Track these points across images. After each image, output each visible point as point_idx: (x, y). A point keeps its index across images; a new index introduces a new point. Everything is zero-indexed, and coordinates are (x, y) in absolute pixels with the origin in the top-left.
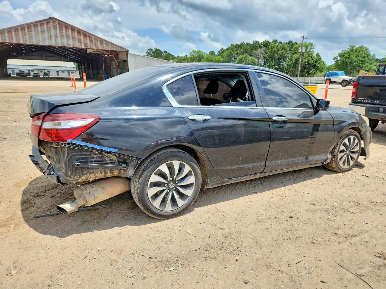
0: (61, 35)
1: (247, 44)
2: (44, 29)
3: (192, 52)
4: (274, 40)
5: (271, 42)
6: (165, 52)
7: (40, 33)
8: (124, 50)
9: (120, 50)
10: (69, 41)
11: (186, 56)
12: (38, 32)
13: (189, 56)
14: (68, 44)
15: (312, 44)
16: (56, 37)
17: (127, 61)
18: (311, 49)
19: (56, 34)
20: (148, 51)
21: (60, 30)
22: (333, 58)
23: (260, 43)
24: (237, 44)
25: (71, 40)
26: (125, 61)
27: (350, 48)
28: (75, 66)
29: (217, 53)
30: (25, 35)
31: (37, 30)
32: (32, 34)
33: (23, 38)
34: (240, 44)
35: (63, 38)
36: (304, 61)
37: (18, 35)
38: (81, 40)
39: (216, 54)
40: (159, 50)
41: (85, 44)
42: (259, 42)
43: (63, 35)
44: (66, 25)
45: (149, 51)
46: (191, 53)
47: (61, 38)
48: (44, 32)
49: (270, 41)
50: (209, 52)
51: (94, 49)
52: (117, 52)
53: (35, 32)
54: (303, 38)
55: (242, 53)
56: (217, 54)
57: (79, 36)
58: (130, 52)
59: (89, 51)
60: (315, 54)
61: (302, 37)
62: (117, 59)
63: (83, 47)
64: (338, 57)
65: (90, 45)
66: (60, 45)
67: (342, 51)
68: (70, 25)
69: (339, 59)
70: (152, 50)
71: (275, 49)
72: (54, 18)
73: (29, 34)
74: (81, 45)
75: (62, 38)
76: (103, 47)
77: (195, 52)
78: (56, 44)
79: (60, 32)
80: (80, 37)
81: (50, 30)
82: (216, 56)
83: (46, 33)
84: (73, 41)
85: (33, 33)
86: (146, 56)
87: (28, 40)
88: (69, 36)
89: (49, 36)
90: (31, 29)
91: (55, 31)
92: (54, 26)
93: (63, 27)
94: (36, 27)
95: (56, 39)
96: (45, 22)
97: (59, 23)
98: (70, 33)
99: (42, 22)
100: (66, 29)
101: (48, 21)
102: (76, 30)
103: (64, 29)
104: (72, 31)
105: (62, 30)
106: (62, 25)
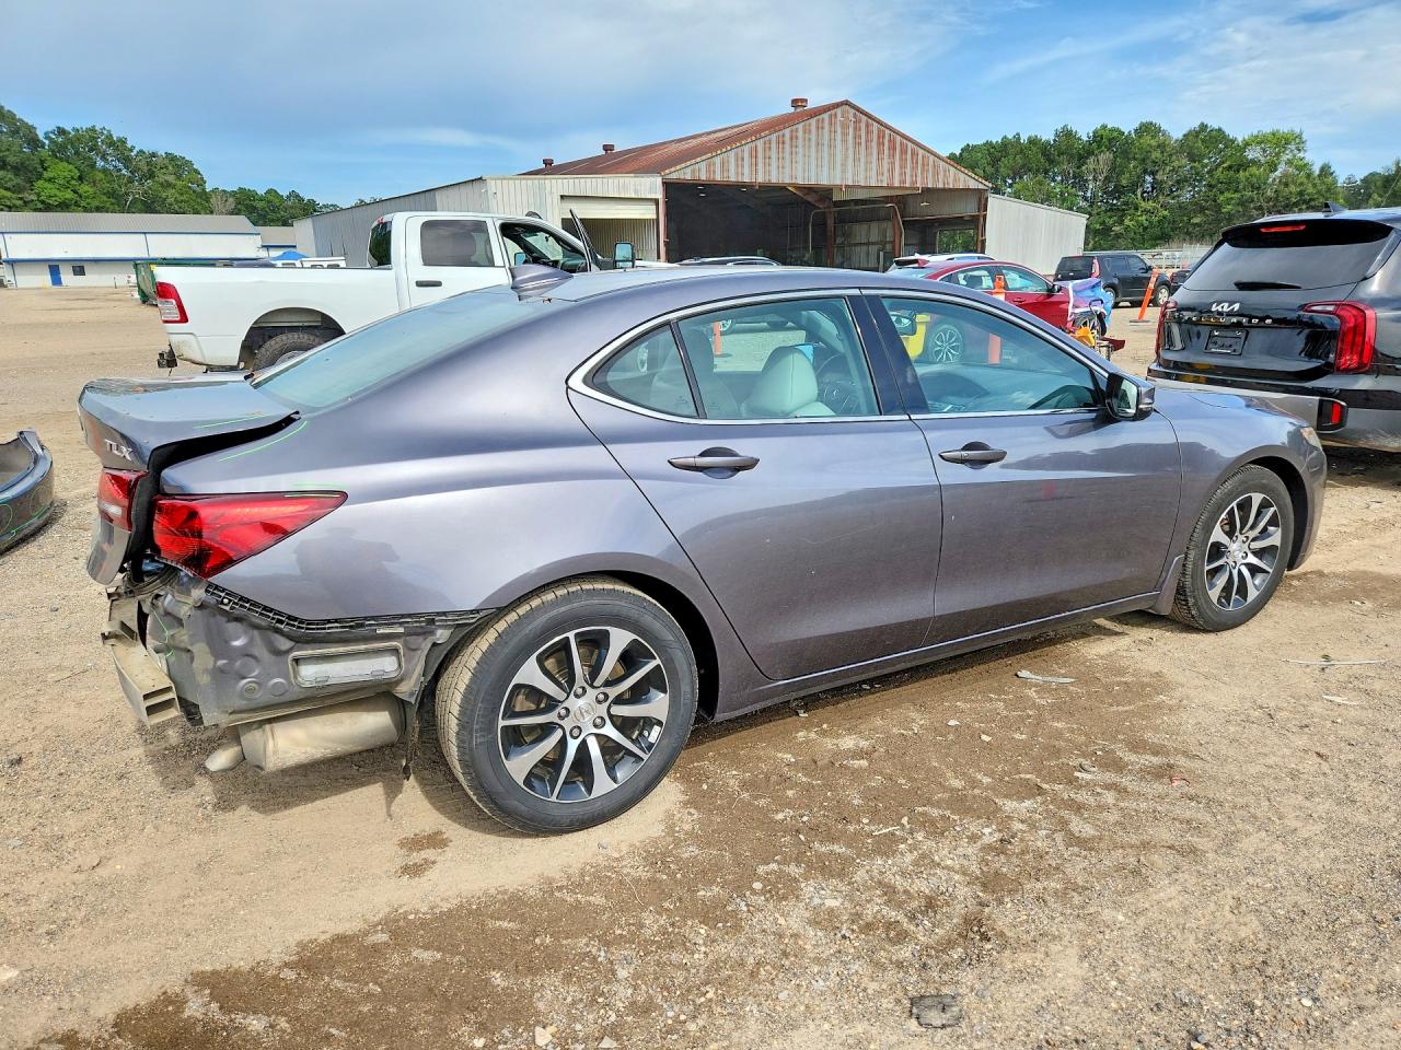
0: (854, 152)
1: (1033, 141)
2: (822, 135)
4: (1142, 124)
5: (1131, 132)
7: (813, 149)
10: (870, 170)
12: (809, 147)
14: (866, 177)
16: (846, 157)
17: (981, 218)
19: (847, 149)
21: (854, 138)
23: (1084, 135)
25: (874, 165)
30: (783, 158)
31: (810, 139)
32: (797, 153)
33: (779, 167)
35: (859, 160)
37: (770, 158)
38: (894, 164)
43: (859, 153)
44: (869, 120)
47: (854, 160)
48: (822, 145)
49: (1123, 130)
53: (804, 146)
57: (892, 152)
60: (1316, 170)
66: (850, 182)
68: (878, 121)
72: (846, 103)
73: (791, 154)
74: (893, 176)
75: (856, 161)
78: (843, 178)
79: (855, 143)
80: (893, 156)
81: (835, 140)
83: (826, 148)
84: (878, 166)
85: (800, 150)
87: (787, 170)
88: (871, 154)
89: (832, 156)
90: (797, 138)
91: (844, 141)
92: (845, 126)
93: (863, 125)
94: (807, 131)
95: (844, 165)
96: (826, 116)
97: (855, 116)
98: (874, 144)
99: (821, 117)
100: (867, 132)
101: (833, 112)
102: (887, 132)
103: (863, 133)
104: (879, 137)
105: (860, 136)
106: (861, 121)
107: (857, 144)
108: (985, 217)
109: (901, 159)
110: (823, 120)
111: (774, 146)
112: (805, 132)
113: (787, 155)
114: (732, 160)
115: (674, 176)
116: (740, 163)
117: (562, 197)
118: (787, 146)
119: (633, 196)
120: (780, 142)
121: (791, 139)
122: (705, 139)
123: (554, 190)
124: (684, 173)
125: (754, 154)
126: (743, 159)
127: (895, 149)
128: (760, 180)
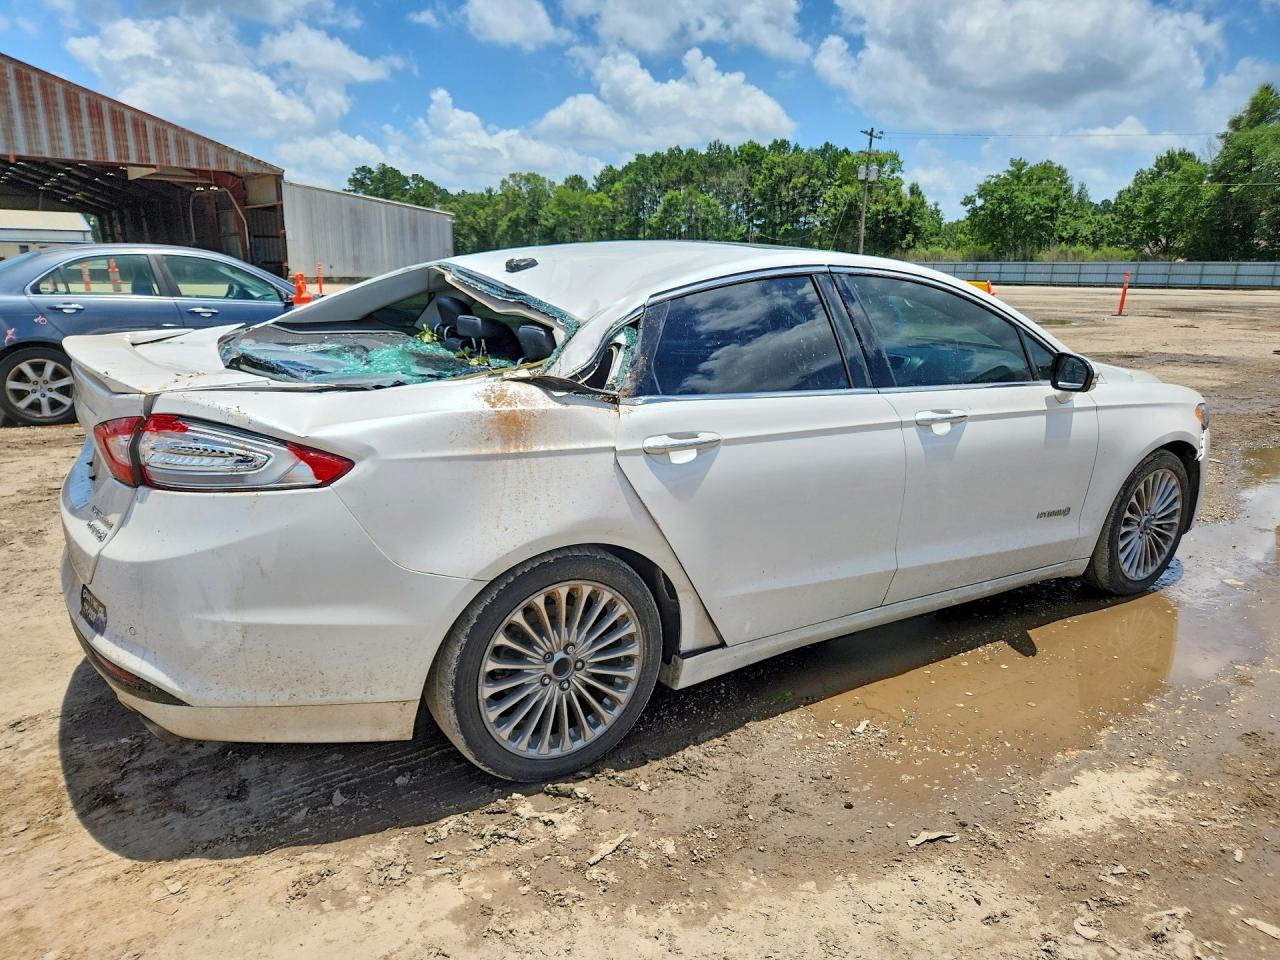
0: (25, 115)
1: (691, 153)
3: (507, 178)
4: (776, 142)
5: (767, 149)
6: (415, 177)
8: (265, 171)
9: (251, 168)
10: (60, 139)
11: (490, 191)
13: (500, 192)
14: (53, 148)
15: (895, 157)
16: (9, 122)
17: (279, 208)
18: (893, 171)
19: (9, 111)
20: (354, 175)
21: (22, 98)
22: (963, 200)
23: (732, 149)
24: (657, 154)
25: (66, 134)
26: (273, 208)
27: (1011, 169)
28: (88, 228)
29: (591, 183)
34: (666, 153)
35: (36, 126)
36: (873, 208)
38: (102, 134)
39: (590, 185)
40: (395, 173)
41: (118, 148)
42: (728, 147)
43: (34, 117)
44: (45, 79)
45: (358, 176)
46: (504, 182)
47: (26, 125)
49: (762, 146)
50: (567, 181)
51: (154, 167)
52: (241, 178)
54: (871, 134)
55: (675, 185)
56: (593, 188)
57: (96, 120)
58: (287, 177)
59: (135, 174)
60: (905, 190)
61: (866, 132)
62: (244, 201)
63: (112, 158)
64: (977, 199)
65: (139, 151)
66: (23, 151)
67: (988, 179)
68: (62, 81)
69: (979, 202)
70: (370, 171)
71: (780, 171)
74: (104, 150)
75: (31, 128)
76: (188, 160)
77: (518, 179)
78: (9, 147)
79: (24, 106)
80: (101, 124)
82: (590, 191)
84: (73, 136)
86: (350, 191)
88: (58, 120)
93: (36, 86)
100: (45, 94)
102: (83, 98)
103: (38, 94)
104: (68, 101)
105: (32, 98)
106: (29, 79)
107: (27, 104)
108: (282, 206)
109: (115, 130)
127: (100, 116)
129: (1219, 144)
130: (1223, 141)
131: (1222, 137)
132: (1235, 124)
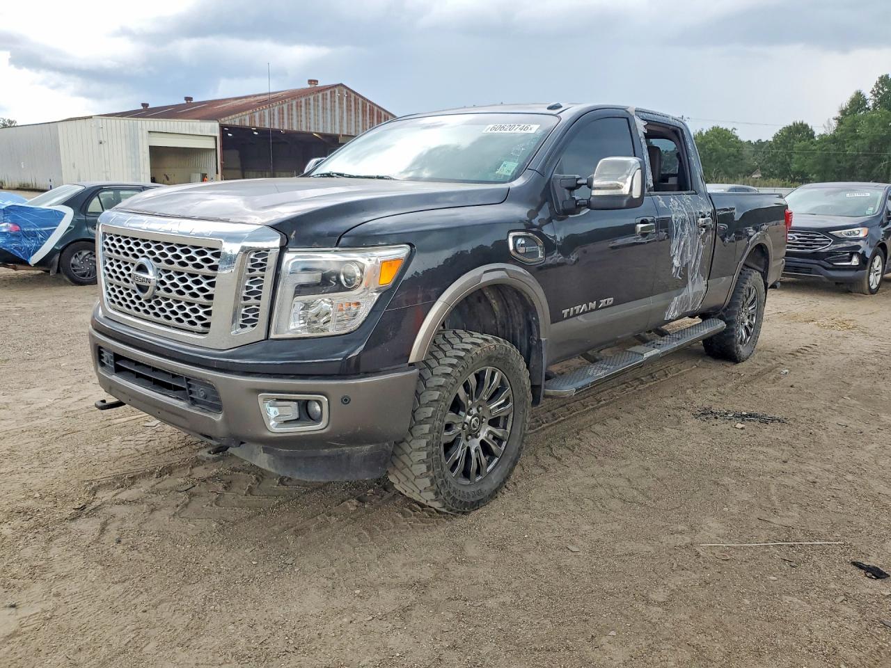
0: (347, 115)
2: (326, 103)
7: (321, 111)
10: (358, 126)
12: (318, 110)
14: (356, 131)
16: (342, 118)
19: (343, 113)
21: (347, 106)
25: (361, 123)
30: (301, 116)
31: (318, 106)
32: (310, 113)
33: (298, 121)
35: (351, 120)
37: (292, 115)
43: (351, 115)
44: (356, 96)
47: (347, 120)
48: (326, 109)
53: (314, 109)
57: (371, 116)
66: (345, 133)
68: (362, 97)
72: (341, 85)
73: (306, 113)
78: (341, 130)
79: (347, 110)
80: (373, 118)
81: (334, 106)
83: (329, 112)
85: (312, 111)
87: (304, 123)
88: (358, 117)
89: (333, 116)
90: (310, 104)
91: (341, 108)
92: (341, 99)
93: (353, 99)
94: (316, 100)
95: (341, 122)
96: (328, 92)
97: (347, 93)
98: (360, 111)
99: (325, 92)
100: (355, 104)
101: (332, 90)
102: (368, 104)
103: (353, 104)
104: (363, 107)
105: (351, 106)
106: (350, 96)
107: (349, 110)
109: (378, 121)
110: (326, 94)
111: (294, 108)
112: (314, 100)
113: (303, 114)
114: (267, 114)
115: (227, 123)
116: (272, 116)
117: (149, 132)
118: (303, 109)
119: (199, 134)
120: (299, 106)
121: (306, 104)
122: (252, 99)
123: (144, 128)
124: (235, 121)
125: (281, 112)
126: (274, 115)
127: (373, 114)
128: (286, 128)
129: (834, 124)
130: (837, 121)
131: (836, 119)
132: (843, 112)
